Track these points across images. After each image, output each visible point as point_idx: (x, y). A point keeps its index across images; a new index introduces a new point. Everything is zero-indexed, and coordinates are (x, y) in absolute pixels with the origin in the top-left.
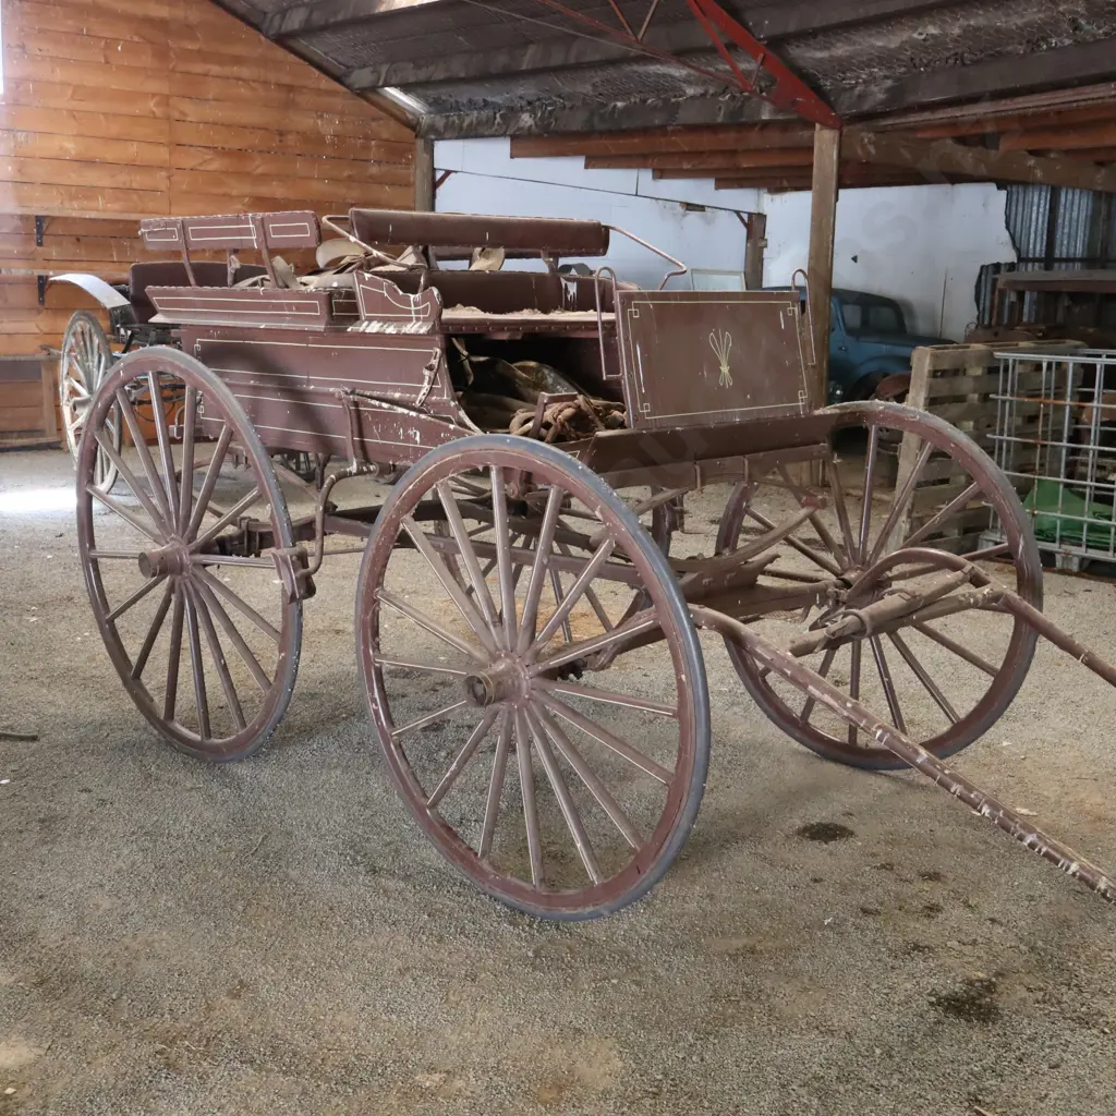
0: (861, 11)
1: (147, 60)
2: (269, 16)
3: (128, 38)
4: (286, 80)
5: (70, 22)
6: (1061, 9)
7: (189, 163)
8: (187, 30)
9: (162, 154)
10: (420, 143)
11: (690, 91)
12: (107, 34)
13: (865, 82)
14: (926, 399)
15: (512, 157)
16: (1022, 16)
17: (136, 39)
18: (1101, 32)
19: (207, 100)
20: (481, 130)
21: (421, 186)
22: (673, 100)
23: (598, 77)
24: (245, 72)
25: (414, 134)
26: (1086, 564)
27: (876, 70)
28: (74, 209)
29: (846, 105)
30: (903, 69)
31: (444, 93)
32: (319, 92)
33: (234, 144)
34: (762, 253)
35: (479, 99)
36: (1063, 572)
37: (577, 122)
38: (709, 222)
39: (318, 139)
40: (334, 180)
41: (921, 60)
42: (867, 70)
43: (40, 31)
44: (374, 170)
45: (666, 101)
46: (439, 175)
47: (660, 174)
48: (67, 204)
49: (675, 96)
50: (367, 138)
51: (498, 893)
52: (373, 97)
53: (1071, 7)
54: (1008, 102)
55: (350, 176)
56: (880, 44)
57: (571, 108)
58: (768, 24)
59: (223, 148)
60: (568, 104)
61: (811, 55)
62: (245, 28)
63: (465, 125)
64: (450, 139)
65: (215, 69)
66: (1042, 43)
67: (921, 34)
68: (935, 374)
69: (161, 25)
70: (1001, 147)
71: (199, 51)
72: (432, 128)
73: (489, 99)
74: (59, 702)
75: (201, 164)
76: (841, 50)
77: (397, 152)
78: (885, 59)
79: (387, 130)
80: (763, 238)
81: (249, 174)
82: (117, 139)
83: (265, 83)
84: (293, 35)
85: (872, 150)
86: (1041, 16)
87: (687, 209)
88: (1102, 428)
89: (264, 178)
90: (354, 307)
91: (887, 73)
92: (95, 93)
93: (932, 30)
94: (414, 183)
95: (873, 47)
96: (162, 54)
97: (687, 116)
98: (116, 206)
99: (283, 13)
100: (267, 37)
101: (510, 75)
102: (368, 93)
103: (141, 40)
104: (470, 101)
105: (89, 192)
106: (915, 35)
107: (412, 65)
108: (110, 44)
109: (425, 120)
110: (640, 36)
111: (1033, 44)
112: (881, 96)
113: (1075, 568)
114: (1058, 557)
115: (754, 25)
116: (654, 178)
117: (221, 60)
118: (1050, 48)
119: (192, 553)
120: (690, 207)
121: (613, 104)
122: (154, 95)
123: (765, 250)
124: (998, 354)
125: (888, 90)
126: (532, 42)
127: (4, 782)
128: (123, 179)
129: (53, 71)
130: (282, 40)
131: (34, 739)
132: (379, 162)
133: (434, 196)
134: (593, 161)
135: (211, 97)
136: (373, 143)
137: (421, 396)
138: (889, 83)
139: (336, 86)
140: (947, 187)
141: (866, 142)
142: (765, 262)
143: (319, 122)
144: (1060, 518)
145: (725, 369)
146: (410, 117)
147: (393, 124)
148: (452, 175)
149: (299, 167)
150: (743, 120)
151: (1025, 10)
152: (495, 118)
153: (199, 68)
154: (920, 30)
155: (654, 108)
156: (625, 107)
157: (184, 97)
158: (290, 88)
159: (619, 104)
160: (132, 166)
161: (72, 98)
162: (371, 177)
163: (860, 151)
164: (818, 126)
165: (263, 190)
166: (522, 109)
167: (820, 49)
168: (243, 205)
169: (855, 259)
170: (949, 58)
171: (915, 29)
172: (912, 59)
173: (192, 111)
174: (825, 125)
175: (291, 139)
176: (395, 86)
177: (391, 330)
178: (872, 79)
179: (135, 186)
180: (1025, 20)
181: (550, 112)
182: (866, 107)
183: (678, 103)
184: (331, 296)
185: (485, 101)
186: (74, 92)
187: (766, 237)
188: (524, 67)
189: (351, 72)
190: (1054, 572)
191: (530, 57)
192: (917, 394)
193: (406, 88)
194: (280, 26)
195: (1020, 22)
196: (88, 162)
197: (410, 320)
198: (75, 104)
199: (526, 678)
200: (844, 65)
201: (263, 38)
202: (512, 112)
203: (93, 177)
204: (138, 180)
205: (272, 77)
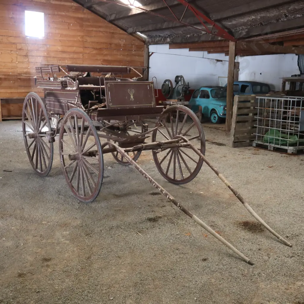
0: (233, 13)
1: (78, 28)
2: (108, 16)
3: (74, 22)
4: (112, 31)
5: (60, 19)
6: (281, 12)
7: (88, 52)
8: (88, 20)
9: (81, 50)
10: (145, 46)
11: (203, 32)
12: (68, 22)
13: (241, 30)
14: (237, 108)
15: (169, 49)
16: (273, 14)
17: (75, 22)
18: (292, 17)
19: (92, 36)
20: (159, 42)
21: (146, 56)
22: (200, 35)
23: (182, 29)
24: (101, 29)
25: (144, 44)
26: (275, 148)
27: (243, 27)
28: (60, 63)
29: (237, 36)
30: (249, 27)
31: (150, 33)
32: (120, 34)
33: (98, 47)
34: (238, 72)
35: (158, 35)
36: (270, 150)
37: (179, 40)
38: (223, 64)
39: (120, 45)
40: (123, 55)
41: (253, 24)
42: (241, 27)
43: (53, 21)
44: (134, 53)
45: (198, 35)
46: (150, 54)
47: (209, 52)
48: (58, 62)
49: (200, 34)
50: (132, 45)
51: (79, 199)
52: (134, 34)
53: (283, 11)
54: (273, 34)
55: (127, 54)
56: (242, 21)
57: (178, 37)
58: (214, 17)
59: (96, 48)
60: (177, 36)
61: (228, 23)
62: (102, 19)
63: (156, 41)
64: (152, 45)
65: (94, 29)
66: (279, 20)
67: (251, 18)
68: (240, 102)
69: (81, 19)
70: (284, 45)
71: (90, 25)
72: (148, 42)
73: (160, 35)
74: (20, 166)
75: (90, 52)
76: (234, 22)
77: (139, 48)
78: (245, 24)
79: (137, 43)
80: (238, 68)
81: (102, 54)
82: (70, 46)
83: (107, 32)
84: (114, 20)
85: (245, 46)
86: (277, 13)
87: (217, 61)
88: (291, 116)
89: (106, 55)
90: (67, 84)
91: (246, 28)
92: (66, 36)
93: (253, 17)
94: (144, 56)
95: (241, 21)
96: (81, 26)
97: (203, 39)
98: (70, 62)
99: (111, 15)
100: (107, 21)
101: (161, 29)
102: (133, 34)
103: (77, 23)
104: (156, 35)
105: (64, 59)
106: (250, 19)
107: (141, 27)
108: (69, 24)
109: (147, 40)
110: (180, 21)
111: (278, 20)
112: (245, 33)
113: (272, 149)
114: (269, 146)
115: (212, 17)
116: (208, 53)
117: (96, 27)
118: (281, 21)
119: (38, 134)
120: (218, 61)
121: (187, 36)
122: (79, 36)
123: (239, 71)
124: (257, 97)
125: (246, 32)
126: (166, 21)
127: (1, 178)
128: (71, 56)
129: (56, 31)
130: (111, 22)
131: (11, 171)
132: (135, 51)
133: (149, 59)
134: (191, 49)
135: (93, 36)
136: (133, 46)
137: (76, 102)
138: (247, 30)
139: (124, 32)
140: (283, 55)
141: (243, 45)
142: (239, 74)
143: (120, 41)
144: (269, 137)
145: (132, 97)
146: (144, 39)
147: (139, 41)
148: (154, 54)
149: (115, 52)
150: (215, 40)
151: (273, 12)
152: (162, 39)
153: (91, 29)
154: (251, 17)
155: (196, 37)
156: (190, 37)
157: (87, 36)
158: (113, 33)
159: (188, 36)
160: (75, 53)
161: (60, 37)
162: (133, 54)
163: (242, 47)
164: (230, 41)
165: (106, 58)
166: (168, 37)
167: (230, 22)
168: (101, 61)
169: (261, 74)
170: (259, 24)
171: (249, 17)
172: (251, 24)
173: (89, 39)
174: (232, 41)
175: (113, 46)
176: (139, 32)
177: (71, 89)
178: (243, 29)
179: (75, 57)
180: (274, 14)
181: (174, 38)
182: (241, 36)
183: (201, 35)
184: (62, 82)
185: (159, 35)
186: (61, 36)
187: (239, 68)
188: (164, 27)
189: (128, 29)
190: (268, 150)
191: (165, 25)
192: (235, 107)
193: (141, 32)
194: (110, 18)
195: (273, 15)
196: (63, 52)
197: (74, 87)
198: (61, 38)
199: (80, 156)
200: (235, 26)
201: (106, 21)
202: (165, 38)
203: (64, 55)
204: (75, 56)
205: (108, 30)
